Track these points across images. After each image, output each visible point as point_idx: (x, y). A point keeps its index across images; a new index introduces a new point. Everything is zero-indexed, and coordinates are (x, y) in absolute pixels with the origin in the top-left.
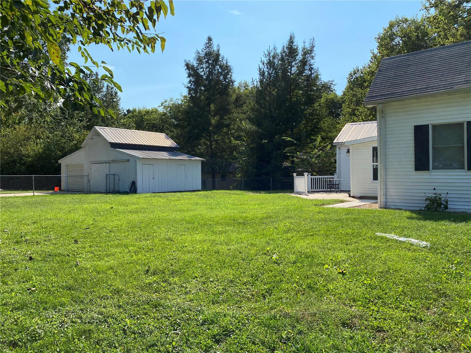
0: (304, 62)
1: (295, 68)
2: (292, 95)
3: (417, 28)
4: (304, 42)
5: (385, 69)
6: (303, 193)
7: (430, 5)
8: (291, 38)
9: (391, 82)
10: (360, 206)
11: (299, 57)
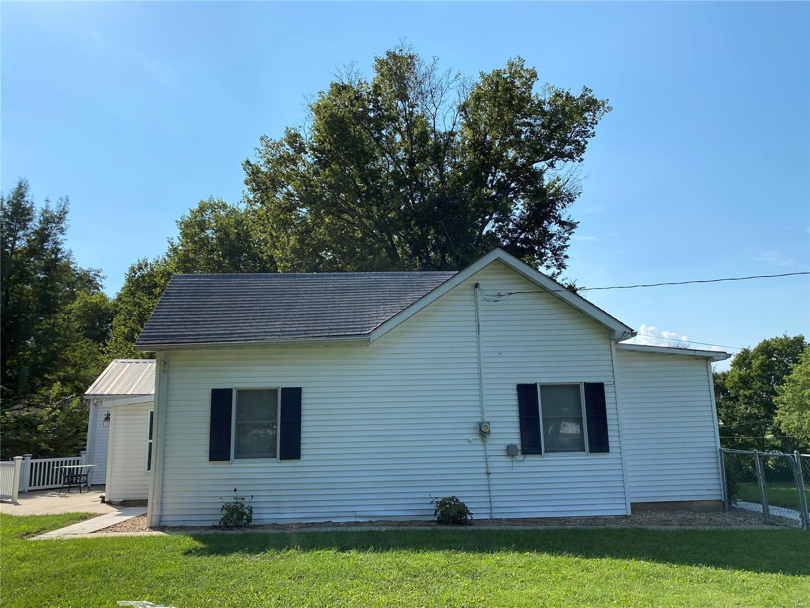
0: (43, 236)
1: (24, 242)
2: (12, 291)
3: (239, 223)
4: (48, 201)
5: (175, 293)
6: (9, 497)
7: (254, 198)
8: (20, 187)
9: (183, 316)
10: (115, 525)
11: (35, 224)
